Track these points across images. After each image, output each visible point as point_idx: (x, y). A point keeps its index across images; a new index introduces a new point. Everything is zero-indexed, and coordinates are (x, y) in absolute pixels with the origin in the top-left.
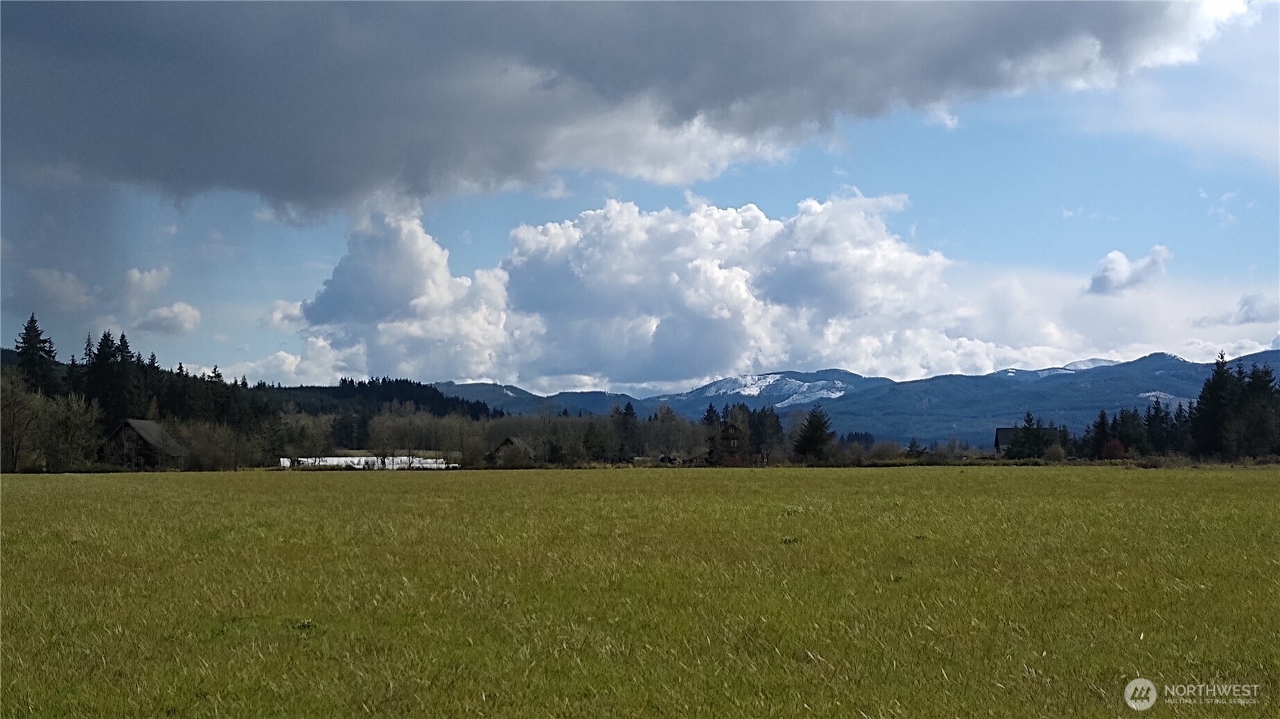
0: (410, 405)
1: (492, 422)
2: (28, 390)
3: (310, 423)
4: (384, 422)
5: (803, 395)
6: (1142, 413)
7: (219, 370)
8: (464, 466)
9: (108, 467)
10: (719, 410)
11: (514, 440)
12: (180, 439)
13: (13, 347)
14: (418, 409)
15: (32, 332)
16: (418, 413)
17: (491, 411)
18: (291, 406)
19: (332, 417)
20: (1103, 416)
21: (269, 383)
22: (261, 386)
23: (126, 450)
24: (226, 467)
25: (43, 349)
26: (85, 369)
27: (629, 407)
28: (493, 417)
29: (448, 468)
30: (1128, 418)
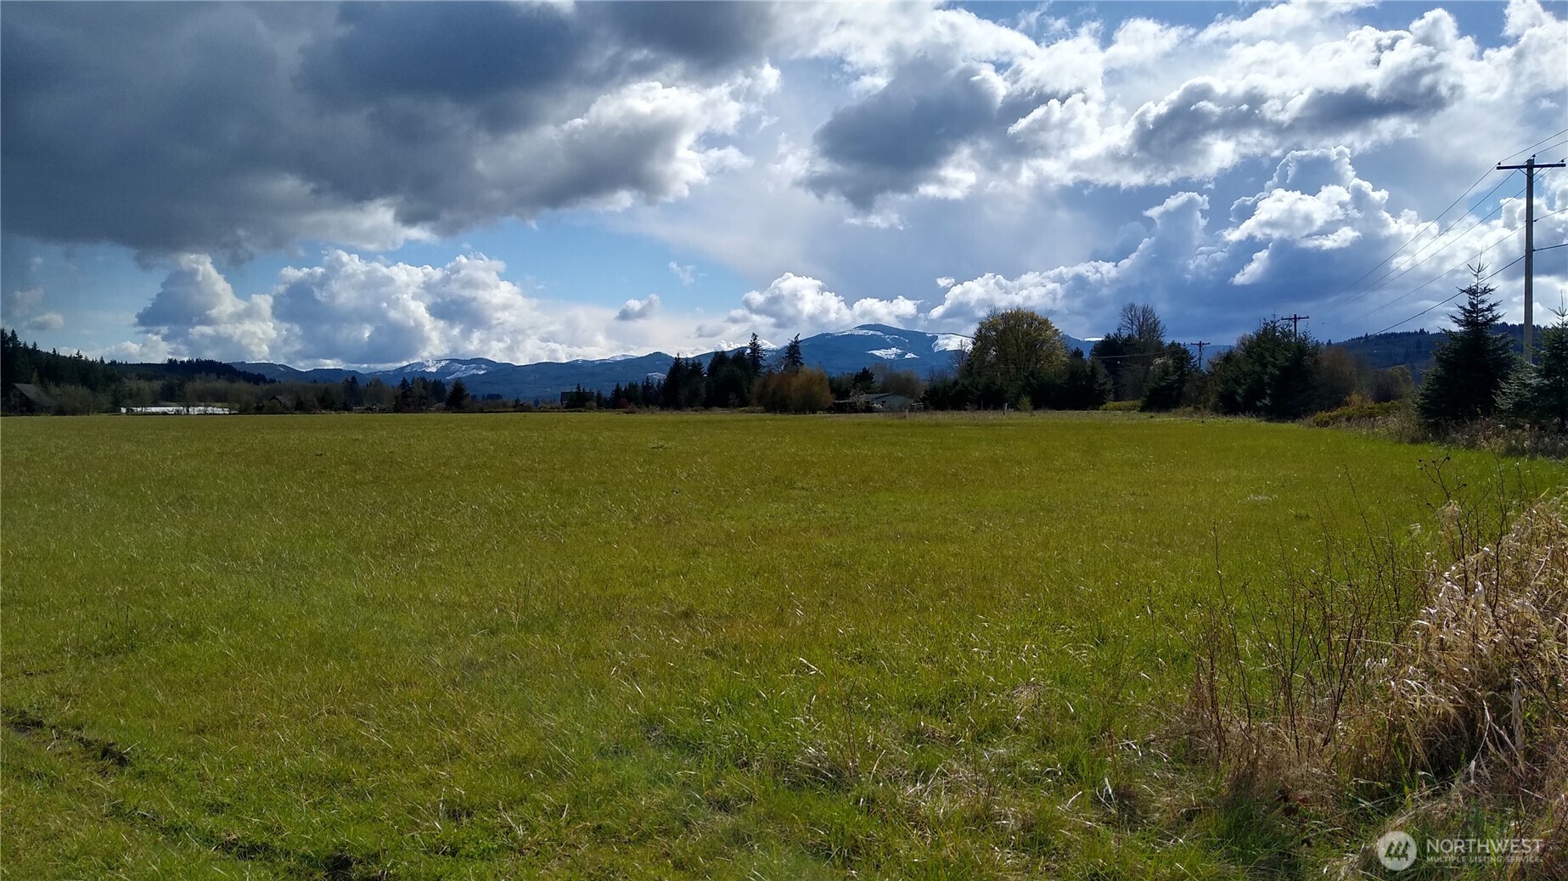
0: (214, 376)
1: (266, 386)
4: (195, 385)
5: (462, 372)
6: (640, 384)
10: (410, 381)
11: (279, 397)
12: (51, 396)
14: (217, 377)
16: (219, 381)
17: (268, 379)
18: (134, 375)
19: (161, 382)
20: (618, 386)
28: (268, 383)
30: (633, 387)
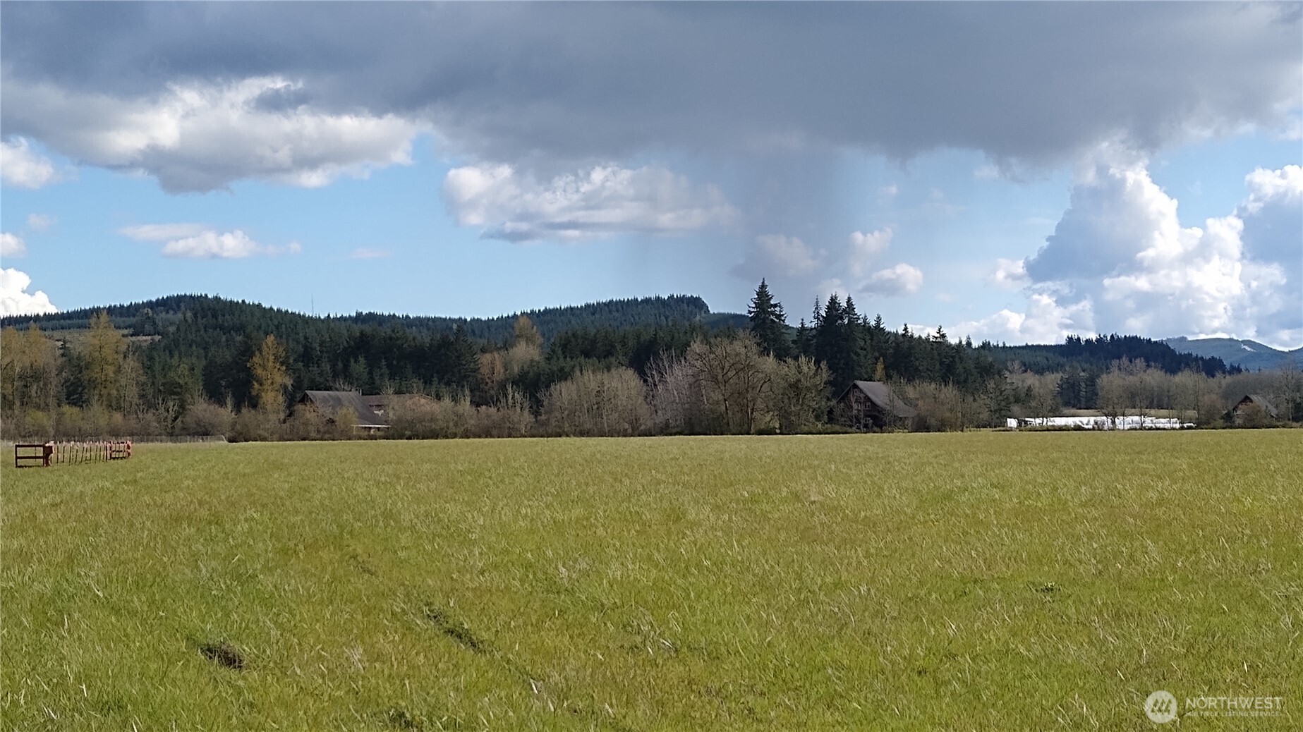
0: (1139, 362)
2: (761, 354)
3: (1037, 383)
4: (1113, 380)
7: (944, 330)
8: (1200, 425)
9: (837, 428)
11: (1253, 397)
12: (907, 401)
13: (745, 313)
14: (1148, 366)
15: (763, 297)
16: (1149, 371)
17: (1228, 367)
18: (1017, 365)
19: (1059, 376)
21: (993, 343)
22: (986, 346)
23: (855, 412)
24: (953, 427)
25: (773, 313)
26: (814, 332)
28: (1230, 373)
29: (1182, 428)
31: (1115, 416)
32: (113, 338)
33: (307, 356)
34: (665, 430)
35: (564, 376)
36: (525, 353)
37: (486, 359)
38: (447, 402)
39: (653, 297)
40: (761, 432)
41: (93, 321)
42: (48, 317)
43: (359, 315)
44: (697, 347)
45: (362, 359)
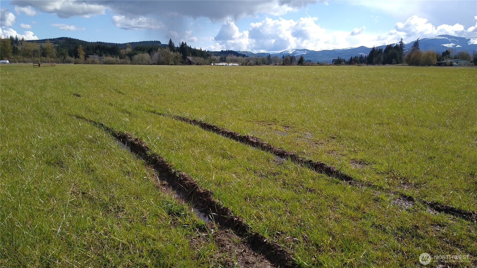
0: (233, 55)
1: (246, 58)
2: (171, 51)
3: (216, 57)
4: (228, 57)
5: (299, 54)
8: (242, 65)
9: (184, 64)
11: (250, 61)
12: (195, 60)
13: (168, 44)
14: (234, 55)
15: (171, 41)
17: (246, 56)
18: (213, 55)
19: (220, 57)
20: (352, 57)
21: (209, 51)
22: (208, 51)
23: (187, 62)
24: (203, 65)
25: (172, 44)
26: (180, 48)
27: (269, 55)
29: (239, 66)
30: (356, 57)
31: (229, 63)
32: (50, 45)
33: (88, 49)
34: (154, 64)
35: (136, 54)
36: (129, 50)
37: (122, 51)
38: (115, 58)
39: (151, 41)
40: (171, 65)
41: (46, 41)
42: (37, 40)
43: (97, 42)
44: (159, 50)
45: (98, 50)
